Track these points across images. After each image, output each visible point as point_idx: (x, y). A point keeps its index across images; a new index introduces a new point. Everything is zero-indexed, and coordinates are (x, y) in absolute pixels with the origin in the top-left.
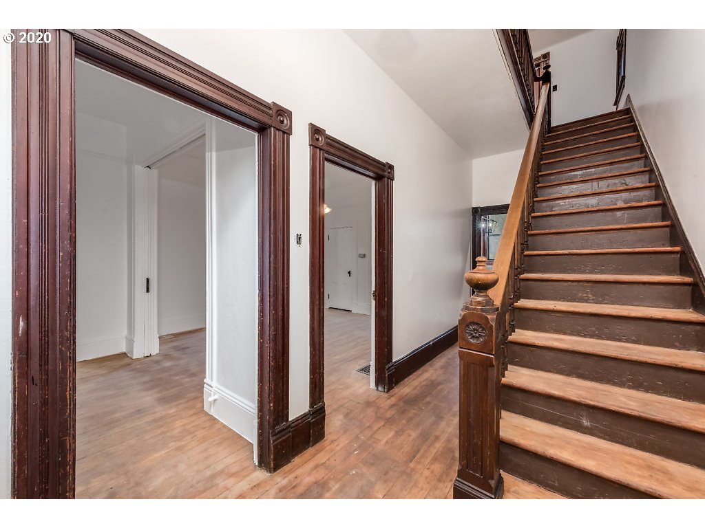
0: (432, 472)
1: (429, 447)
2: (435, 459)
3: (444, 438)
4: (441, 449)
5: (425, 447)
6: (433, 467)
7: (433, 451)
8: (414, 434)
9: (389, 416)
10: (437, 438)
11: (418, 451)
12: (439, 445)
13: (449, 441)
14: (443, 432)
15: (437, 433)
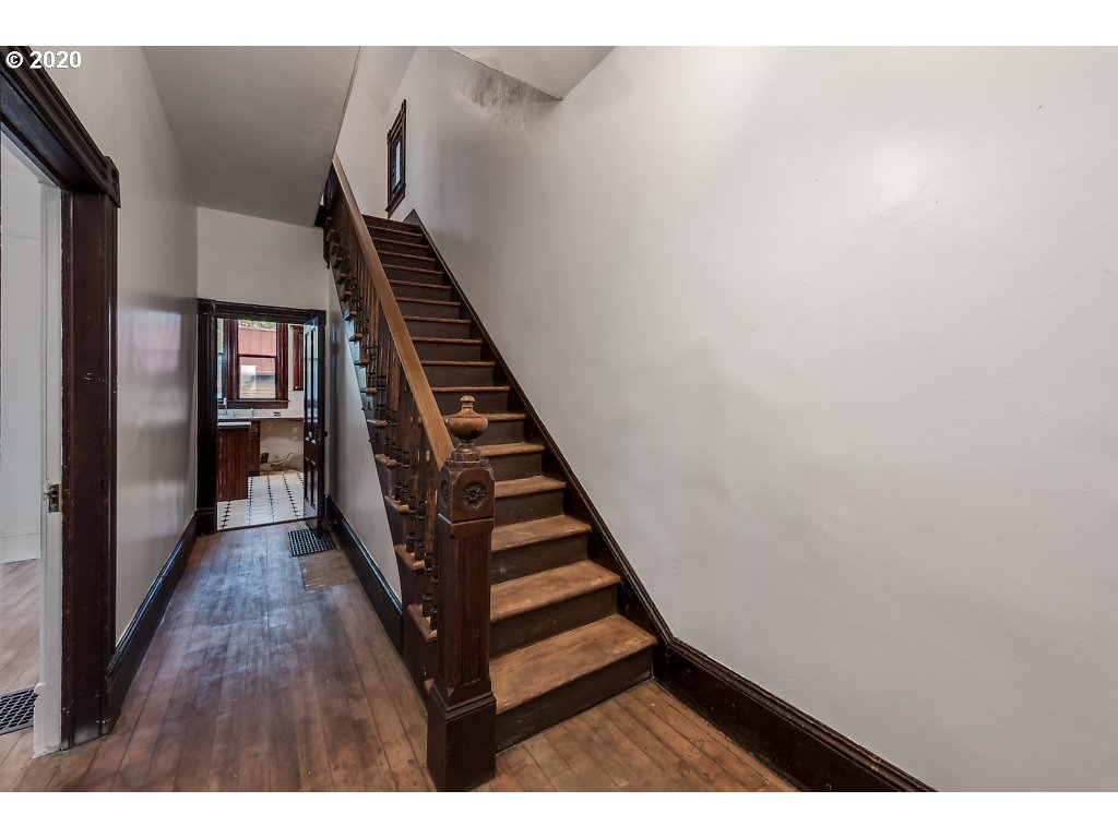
0: (345, 766)
1: (307, 742)
2: (333, 751)
3: (316, 714)
4: (327, 729)
5: (300, 749)
6: (340, 760)
7: (319, 742)
8: (263, 748)
9: (170, 766)
10: (307, 722)
11: (295, 762)
12: (319, 728)
13: (327, 710)
14: (307, 706)
15: (300, 715)
